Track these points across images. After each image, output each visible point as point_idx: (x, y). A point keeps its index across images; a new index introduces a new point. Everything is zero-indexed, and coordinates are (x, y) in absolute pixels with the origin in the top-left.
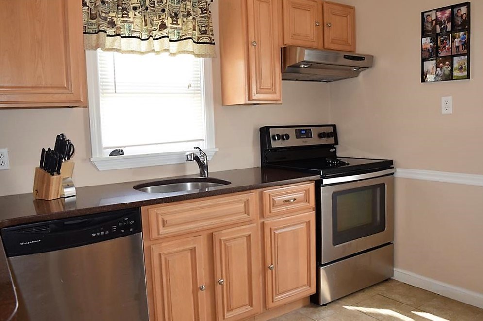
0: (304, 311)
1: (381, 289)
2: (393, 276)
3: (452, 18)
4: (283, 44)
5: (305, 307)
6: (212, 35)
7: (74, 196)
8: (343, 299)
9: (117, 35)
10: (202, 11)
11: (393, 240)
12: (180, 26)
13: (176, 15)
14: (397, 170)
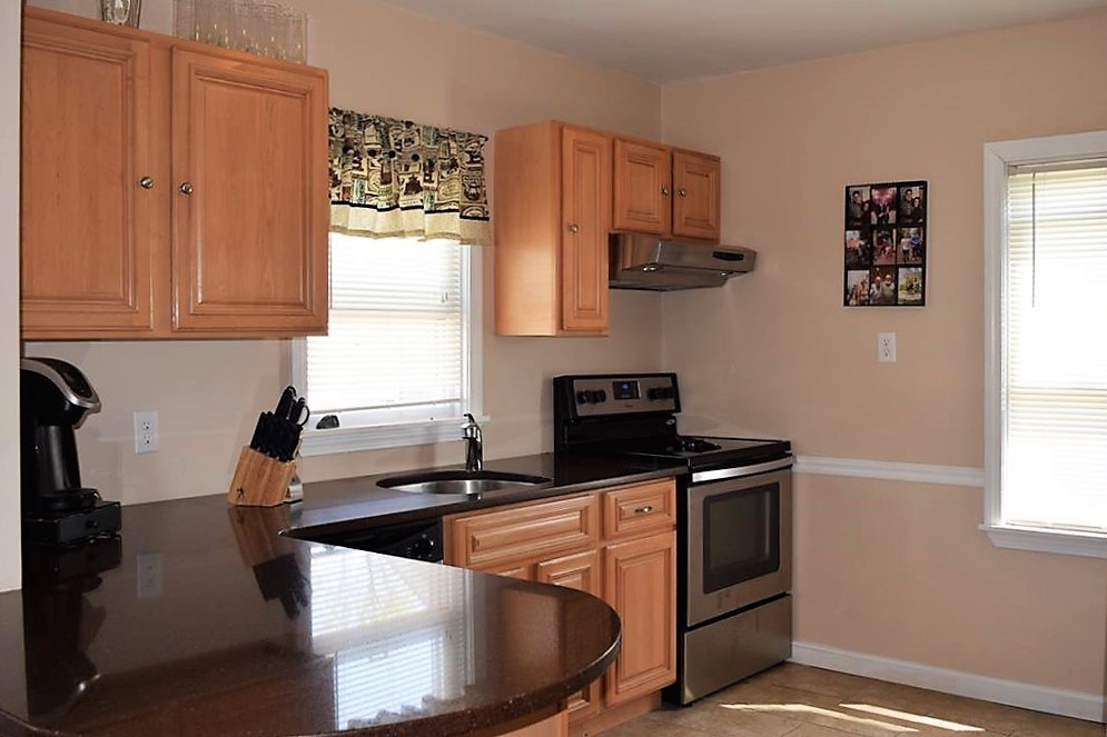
0: (656, 716)
1: (776, 676)
2: (790, 656)
3: (896, 203)
4: (613, 226)
5: (654, 710)
6: (486, 203)
7: (300, 500)
8: (717, 696)
9: (343, 203)
10: (472, 157)
11: (790, 587)
12: (435, 185)
13: (432, 164)
14: (799, 460)
